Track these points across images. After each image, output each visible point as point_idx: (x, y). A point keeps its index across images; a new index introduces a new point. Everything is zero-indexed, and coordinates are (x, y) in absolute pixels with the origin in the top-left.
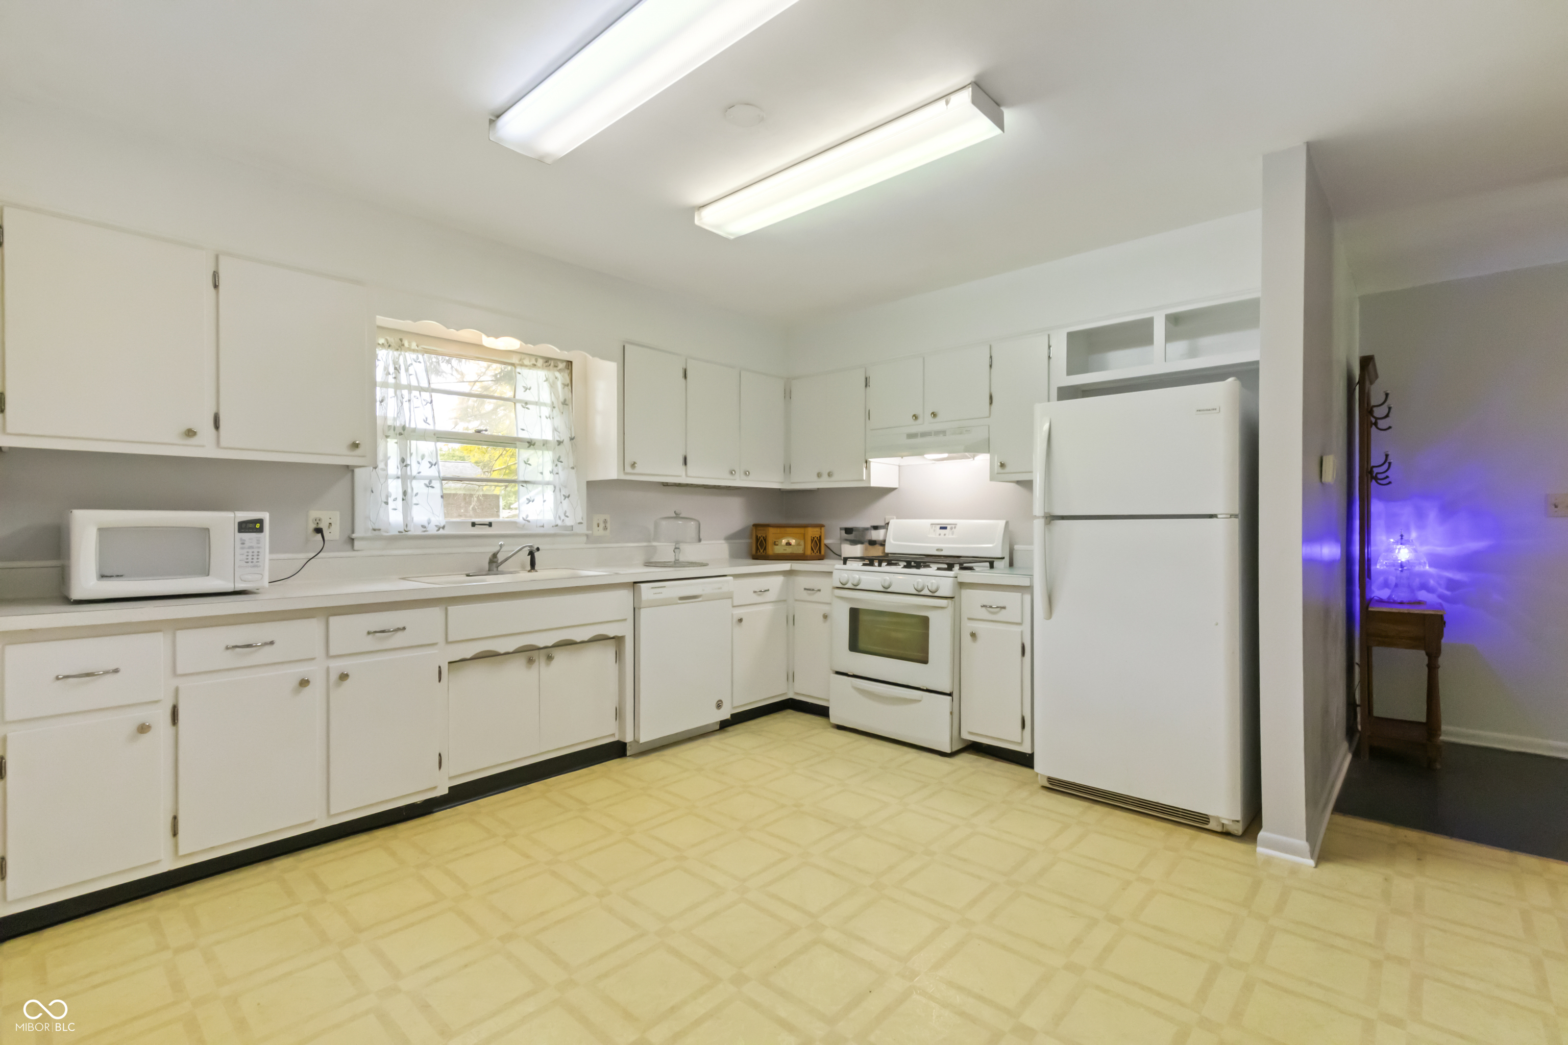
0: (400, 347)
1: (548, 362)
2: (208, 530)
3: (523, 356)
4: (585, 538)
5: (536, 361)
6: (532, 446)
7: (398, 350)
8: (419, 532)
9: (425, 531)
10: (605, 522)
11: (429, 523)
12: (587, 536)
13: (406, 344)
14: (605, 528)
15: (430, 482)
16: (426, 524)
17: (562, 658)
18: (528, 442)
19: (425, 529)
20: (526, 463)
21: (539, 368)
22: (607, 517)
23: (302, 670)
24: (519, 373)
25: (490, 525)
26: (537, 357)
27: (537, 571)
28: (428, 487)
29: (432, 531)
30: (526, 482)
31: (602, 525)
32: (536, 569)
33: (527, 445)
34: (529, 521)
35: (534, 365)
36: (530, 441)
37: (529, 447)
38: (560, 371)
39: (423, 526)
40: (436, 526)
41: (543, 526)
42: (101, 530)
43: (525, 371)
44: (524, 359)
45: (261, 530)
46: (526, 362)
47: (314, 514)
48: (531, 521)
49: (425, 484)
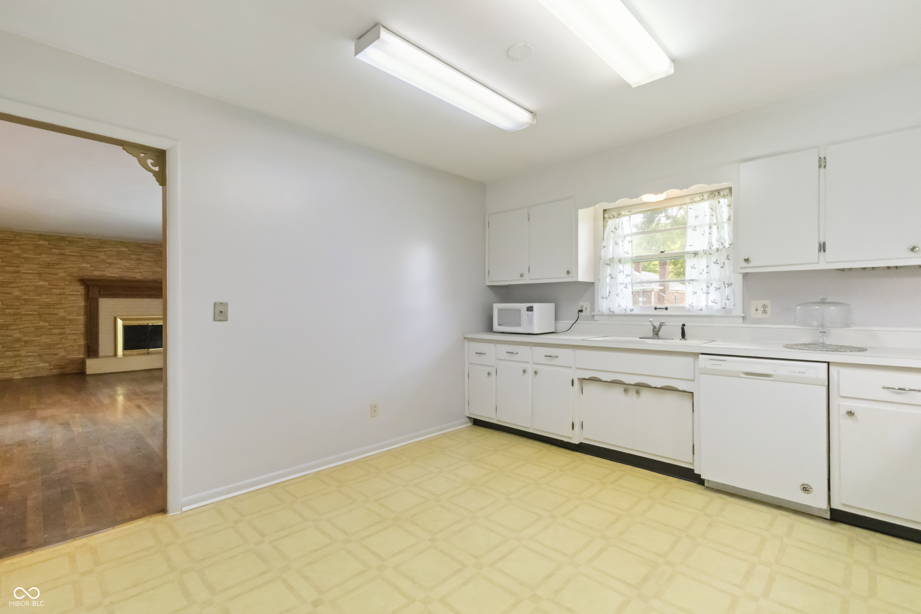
0: (619, 215)
1: (716, 193)
2: (520, 310)
3: (693, 196)
4: (742, 319)
5: (703, 197)
6: (696, 256)
7: (617, 218)
8: (623, 313)
9: (626, 312)
10: (765, 306)
11: (627, 308)
12: (743, 317)
13: (623, 213)
14: (765, 312)
15: (626, 285)
16: (626, 308)
17: (645, 394)
18: (694, 253)
19: (625, 311)
20: (692, 268)
21: (705, 200)
22: (767, 302)
23: (525, 366)
24: (691, 208)
25: (666, 309)
26: (702, 194)
27: (686, 340)
28: (625, 288)
29: (628, 312)
30: (692, 280)
31: (761, 310)
32: (685, 338)
33: (693, 255)
34: (693, 307)
35: (702, 199)
36: (695, 252)
37: (694, 257)
38: (724, 196)
39: (625, 310)
40: (630, 309)
41: (701, 310)
42: (498, 310)
43: (694, 206)
44: (694, 198)
45: (532, 310)
46: (697, 198)
47: (581, 304)
48: (694, 306)
49: (624, 287)
